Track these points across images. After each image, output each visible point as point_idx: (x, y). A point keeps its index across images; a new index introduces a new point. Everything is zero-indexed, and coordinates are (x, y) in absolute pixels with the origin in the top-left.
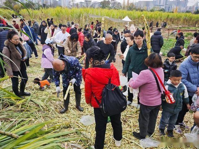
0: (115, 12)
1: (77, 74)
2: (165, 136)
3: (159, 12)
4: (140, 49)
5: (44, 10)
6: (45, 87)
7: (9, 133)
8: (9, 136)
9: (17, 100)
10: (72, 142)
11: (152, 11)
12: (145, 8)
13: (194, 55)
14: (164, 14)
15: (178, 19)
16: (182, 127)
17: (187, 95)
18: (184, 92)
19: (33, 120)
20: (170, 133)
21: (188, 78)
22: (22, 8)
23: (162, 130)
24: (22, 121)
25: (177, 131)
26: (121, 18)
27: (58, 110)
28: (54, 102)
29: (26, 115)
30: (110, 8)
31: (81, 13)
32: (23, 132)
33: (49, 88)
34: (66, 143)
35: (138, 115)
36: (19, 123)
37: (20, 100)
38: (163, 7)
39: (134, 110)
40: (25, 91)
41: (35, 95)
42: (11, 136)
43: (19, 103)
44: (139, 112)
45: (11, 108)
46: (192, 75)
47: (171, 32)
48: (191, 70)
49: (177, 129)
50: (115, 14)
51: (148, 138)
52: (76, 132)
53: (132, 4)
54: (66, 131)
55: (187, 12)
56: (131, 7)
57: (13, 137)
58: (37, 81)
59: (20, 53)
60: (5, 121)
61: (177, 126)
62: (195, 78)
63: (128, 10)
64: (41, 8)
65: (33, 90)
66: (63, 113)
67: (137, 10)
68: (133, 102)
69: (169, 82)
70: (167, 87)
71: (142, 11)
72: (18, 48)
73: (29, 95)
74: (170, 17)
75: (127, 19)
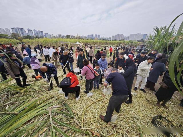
0: (72, 40)
1: (54, 72)
2: (96, 89)
3: (90, 40)
4: (82, 56)
5: (37, 40)
6: (39, 79)
7: (13, 112)
8: (13, 114)
9: (21, 89)
10: (54, 105)
11: (87, 39)
12: (85, 38)
13: (103, 57)
14: (92, 41)
15: (97, 42)
16: (102, 84)
17: (102, 73)
18: (101, 72)
19: (31, 99)
20: (98, 88)
21: (101, 66)
22: (24, 38)
23: (95, 87)
24: (24, 102)
25: (100, 86)
26: (75, 42)
27: (47, 90)
28: (45, 86)
29: (26, 98)
30: (70, 38)
31: (57, 41)
32: (23, 108)
33: (42, 79)
34: (50, 107)
35: (85, 83)
36: (21, 104)
37: (23, 89)
38: (92, 38)
39: (84, 81)
40: (27, 83)
41: (33, 84)
42: (14, 114)
43: (22, 91)
44: (85, 82)
45: (17, 95)
46: (102, 65)
47: (95, 48)
48: (102, 63)
49: (100, 85)
50: (73, 41)
51: (90, 92)
52: (56, 99)
53: (80, 37)
54: (51, 101)
55: (100, 40)
56: (79, 38)
57: (15, 114)
58: (33, 77)
59: (18, 64)
60: (11, 105)
61: (100, 84)
62: (104, 66)
63: (78, 39)
64: (35, 39)
65: (32, 82)
66: (50, 90)
67: (82, 39)
68: (83, 78)
69: (95, 68)
70: (94, 70)
71: (84, 39)
72: (16, 62)
73: (30, 85)
74: (94, 42)
75: (78, 43)
